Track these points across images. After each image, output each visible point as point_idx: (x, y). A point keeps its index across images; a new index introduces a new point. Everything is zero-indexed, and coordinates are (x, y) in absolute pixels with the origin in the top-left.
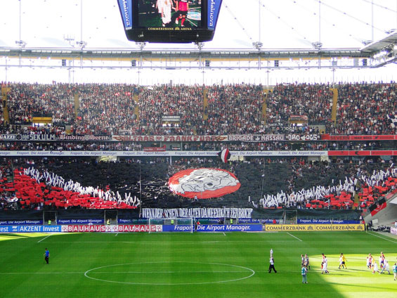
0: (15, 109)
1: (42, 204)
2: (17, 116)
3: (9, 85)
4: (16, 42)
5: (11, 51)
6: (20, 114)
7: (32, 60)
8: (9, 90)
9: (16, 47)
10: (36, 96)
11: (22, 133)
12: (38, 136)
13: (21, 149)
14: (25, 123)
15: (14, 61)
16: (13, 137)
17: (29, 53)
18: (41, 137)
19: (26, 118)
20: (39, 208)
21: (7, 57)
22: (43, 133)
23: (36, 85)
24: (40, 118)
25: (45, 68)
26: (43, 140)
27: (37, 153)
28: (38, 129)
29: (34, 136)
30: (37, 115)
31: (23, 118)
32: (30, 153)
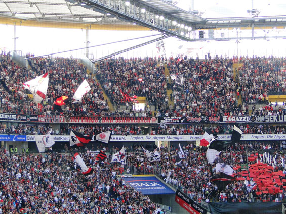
0: (248, 87)
1: (281, 196)
2: (250, 95)
3: (242, 60)
4: (248, 11)
5: (242, 22)
6: (254, 92)
7: (267, 30)
8: (240, 65)
9: (248, 16)
10: (272, 70)
11: (257, 114)
12: (275, 118)
13: (255, 132)
14: (261, 102)
15: (247, 32)
16: (246, 119)
17: (263, 23)
18: (278, 118)
19: (261, 97)
20: (277, 200)
21: (239, 29)
22: (281, 114)
23: (272, 58)
24: (276, 97)
25: (282, 39)
26: (281, 121)
27: (273, 137)
28: (274, 109)
29: (270, 117)
30: (273, 92)
31: (257, 97)
32: (266, 137)
